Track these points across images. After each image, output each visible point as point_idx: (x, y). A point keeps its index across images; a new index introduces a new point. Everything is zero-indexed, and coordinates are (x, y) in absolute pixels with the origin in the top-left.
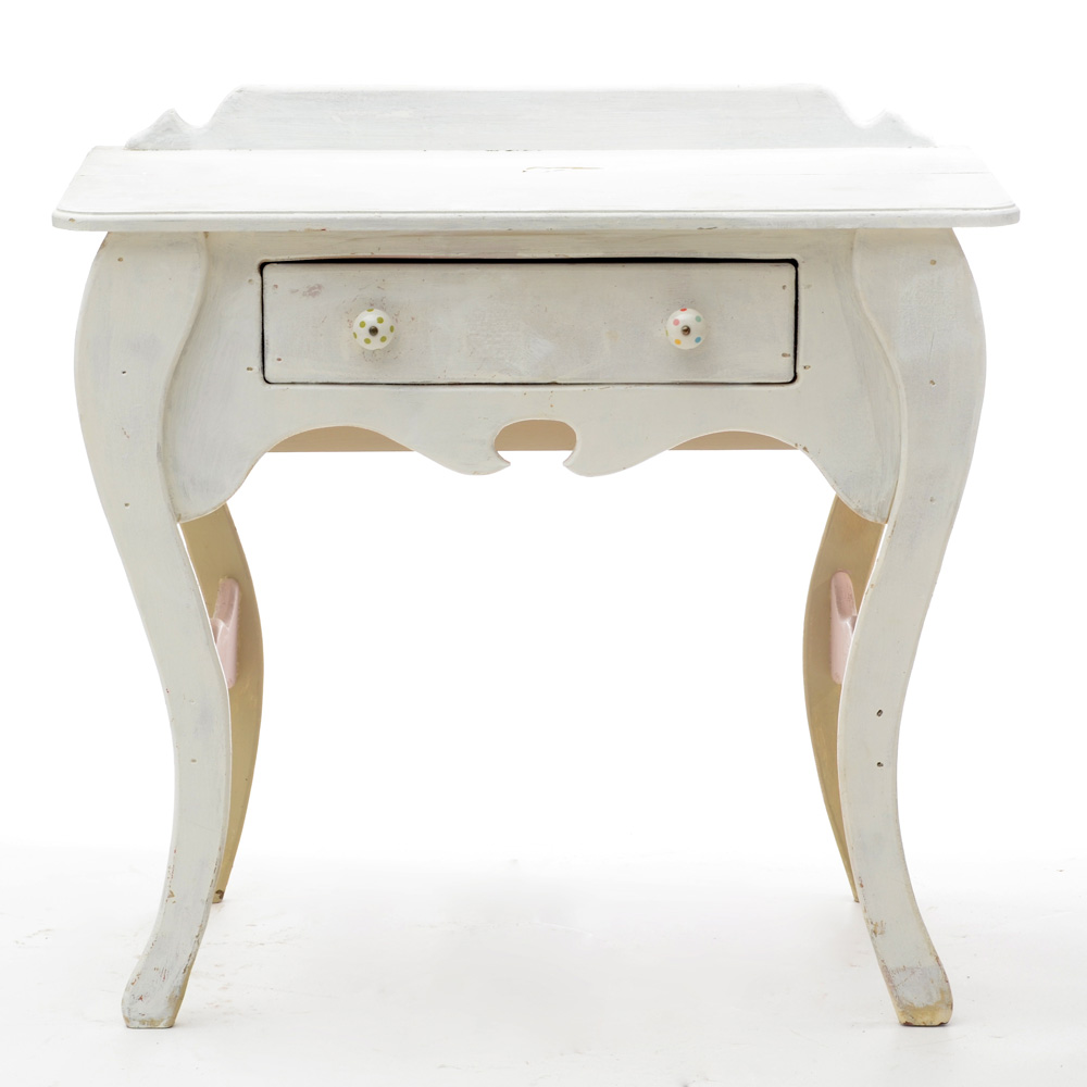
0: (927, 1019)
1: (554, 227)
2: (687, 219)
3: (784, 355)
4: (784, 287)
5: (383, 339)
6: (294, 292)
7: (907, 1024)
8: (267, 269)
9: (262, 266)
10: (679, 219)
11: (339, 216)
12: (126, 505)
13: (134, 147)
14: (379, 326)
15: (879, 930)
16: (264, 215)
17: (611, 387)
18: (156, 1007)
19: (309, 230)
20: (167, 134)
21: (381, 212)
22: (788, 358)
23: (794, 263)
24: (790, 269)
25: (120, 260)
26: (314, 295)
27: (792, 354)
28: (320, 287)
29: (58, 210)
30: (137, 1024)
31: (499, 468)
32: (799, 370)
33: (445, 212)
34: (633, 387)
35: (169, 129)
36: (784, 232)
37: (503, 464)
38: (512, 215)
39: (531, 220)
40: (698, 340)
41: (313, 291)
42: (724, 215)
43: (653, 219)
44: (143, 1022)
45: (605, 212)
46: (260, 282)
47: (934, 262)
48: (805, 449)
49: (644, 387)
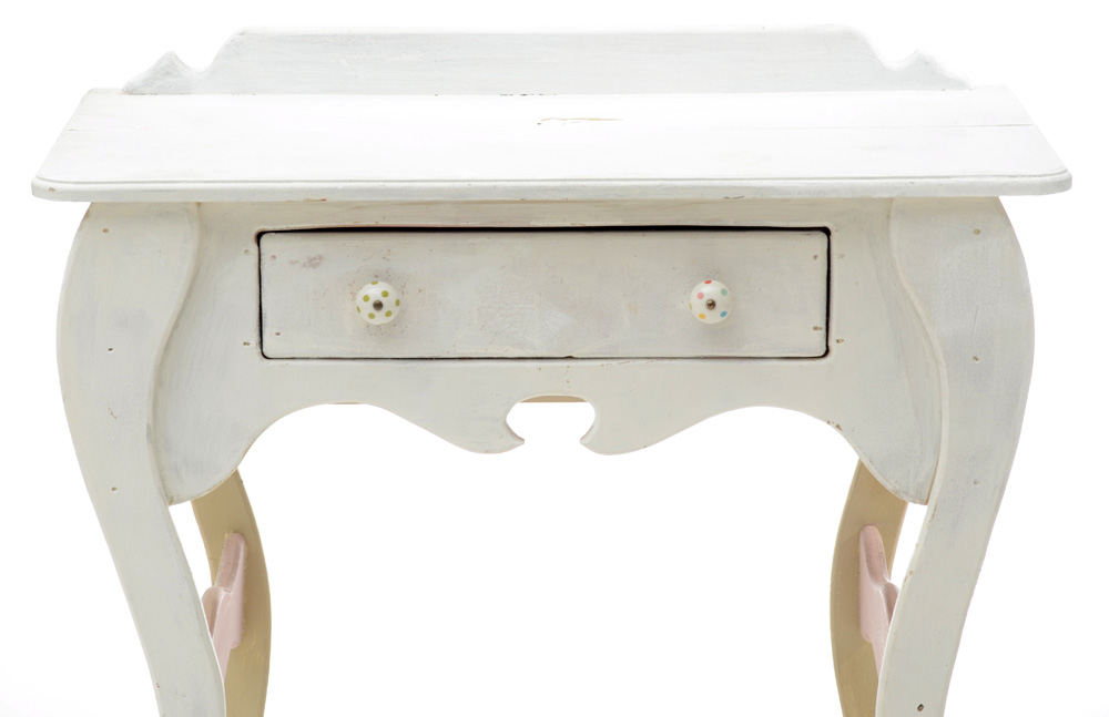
1: (570, 197)
2: (712, 187)
3: (815, 328)
4: (815, 257)
5: (389, 314)
6: (293, 263)
8: (264, 239)
9: (259, 236)
10: (704, 187)
11: (340, 185)
12: (114, 489)
13: (130, 91)
14: (383, 300)
16: (260, 185)
17: (631, 362)
19: (308, 200)
20: (166, 78)
21: (385, 181)
22: (819, 332)
23: (826, 231)
24: (822, 237)
25: (105, 231)
26: (315, 266)
27: (824, 327)
28: (321, 258)
29: (38, 177)
31: (513, 447)
32: (831, 344)
33: (454, 181)
34: (655, 362)
35: (168, 73)
36: (816, 201)
37: (517, 442)
38: (526, 184)
39: (545, 189)
40: (724, 314)
41: (314, 262)
42: (752, 183)
43: (676, 188)
45: (625, 180)
46: (257, 253)
47: (978, 232)
48: (838, 427)
49: (667, 362)
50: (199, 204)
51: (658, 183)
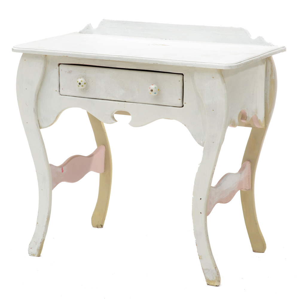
0: (212, 284)
1: (120, 60)
2: (152, 61)
4: (179, 81)
6: (66, 72)
7: (208, 284)
8: (60, 66)
9: (59, 64)
10: (149, 60)
11: (71, 53)
12: (27, 123)
14: (81, 83)
15: (201, 258)
16: (54, 51)
17: (139, 104)
18: (35, 251)
19: (64, 56)
21: (81, 53)
22: (180, 100)
23: (182, 74)
24: (181, 76)
25: (25, 60)
26: (70, 73)
28: (71, 71)
30: (30, 255)
32: (184, 104)
34: (144, 104)
36: (179, 67)
38: (110, 56)
39: (114, 58)
40: (155, 93)
41: (70, 72)
42: (160, 60)
43: (143, 60)
44: (32, 254)
46: (58, 69)
47: (213, 78)
48: (185, 125)
49: (147, 105)
50: (46, 56)
51: (139, 58)
